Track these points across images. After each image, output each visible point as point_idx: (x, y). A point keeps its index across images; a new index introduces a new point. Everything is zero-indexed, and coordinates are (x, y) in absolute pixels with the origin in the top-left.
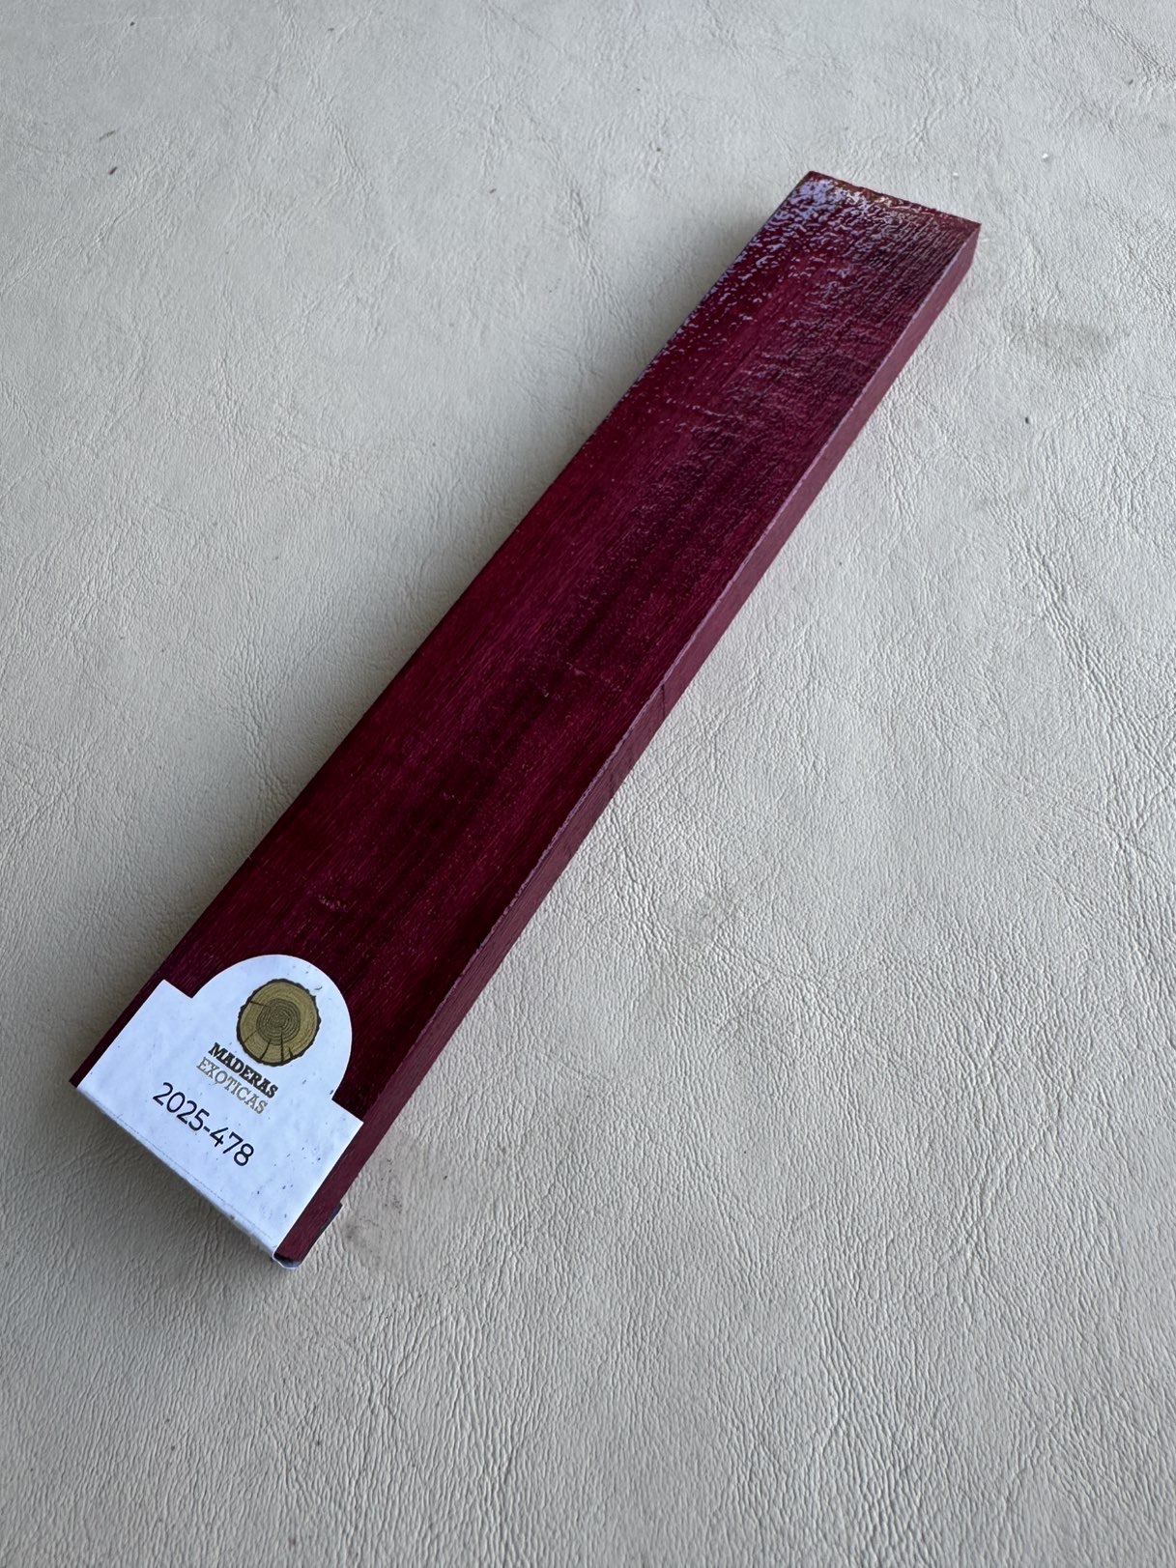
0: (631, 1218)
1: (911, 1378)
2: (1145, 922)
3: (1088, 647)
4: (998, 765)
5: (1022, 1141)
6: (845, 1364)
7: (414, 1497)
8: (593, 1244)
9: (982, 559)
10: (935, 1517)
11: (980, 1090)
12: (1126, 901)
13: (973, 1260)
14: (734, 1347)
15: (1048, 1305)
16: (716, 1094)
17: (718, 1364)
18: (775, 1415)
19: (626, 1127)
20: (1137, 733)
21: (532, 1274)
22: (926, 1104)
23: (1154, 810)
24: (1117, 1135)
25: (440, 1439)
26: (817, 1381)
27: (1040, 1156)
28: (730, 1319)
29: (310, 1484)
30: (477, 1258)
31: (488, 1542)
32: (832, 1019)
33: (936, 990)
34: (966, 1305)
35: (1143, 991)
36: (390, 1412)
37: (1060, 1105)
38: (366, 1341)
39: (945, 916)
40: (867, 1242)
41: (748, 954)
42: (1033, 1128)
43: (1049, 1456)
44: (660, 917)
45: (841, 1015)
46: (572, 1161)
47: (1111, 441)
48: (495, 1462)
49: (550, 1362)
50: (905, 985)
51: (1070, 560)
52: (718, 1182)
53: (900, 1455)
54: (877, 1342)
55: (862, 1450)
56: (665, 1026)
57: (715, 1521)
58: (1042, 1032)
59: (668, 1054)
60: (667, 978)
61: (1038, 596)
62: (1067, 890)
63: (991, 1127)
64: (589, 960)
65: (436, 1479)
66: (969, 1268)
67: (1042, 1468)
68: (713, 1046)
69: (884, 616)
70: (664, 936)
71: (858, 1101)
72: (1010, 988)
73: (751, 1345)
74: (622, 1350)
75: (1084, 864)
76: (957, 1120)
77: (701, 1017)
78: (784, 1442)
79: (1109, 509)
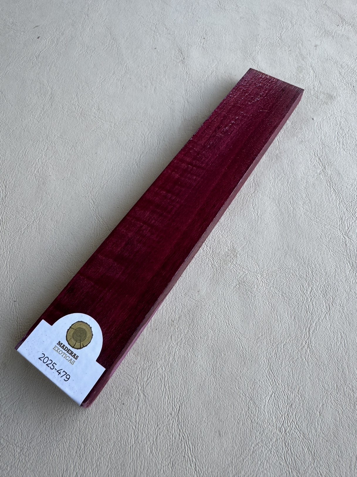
0: (211, 340)
1: (291, 381)
2: (351, 257)
3: (332, 182)
4: (309, 214)
5: (319, 316)
6: (273, 378)
7: (152, 418)
8: (200, 347)
9: (302, 157)
10: (300, 417)
11: (307, 303)
12: (345, 251)
13: (307, 349)
14: (242, 374)
15: (328, 360)
16: (233, 305)
17: (238, 379)
18: (254, 392)
19: (208, 314)
20: (347, 206)
21: (183, 356)
22: (293, 307)
23: (352, 227)
24: (345, 315)
25: (159, 402)
26: (265, 382)
27: (324, 320)
28: (240, 366)
29: (121, 415)
30: (167, 352)
31: (174, 430)
32: (265, 284)
33: (294, 276)
34: (306, 361)
35: (351, 276)
36: (144, 395)
37: (329, 307)
38: (136, 375)
39: (296, 255)
40: (278, 345)
41: (241, 266)
42: (322, 313)
43: (330, 400)
44: (215, 256)
45: (268, 283)
46: (193, 324)
47: (337, 125)
48: (175, 407)
49: (190, 380)
50: (285, 274)
51: (326, 158)
52: (235, 329)
53: (289, 401)
54: (282, 372)
55: (279, 401)
56: (218, 286)
57: (239, 421)
58: (324, 287)
59: (219, 294)
60: (218, 273)
61: (318, 168)
62: (329, 248)
63: (311, 313)
64: (195, 268)
65: (158, 413)
66: (306, 351)
67: (328, 404)
68: (232, 292)
69: (275, 173)
70: (217, 261)
71: (274, 306)
72: (314, 275)
73: (247, 373)
74: (210, 376)
75: (333, 241)
76: (301, 311)
77: (228, 284)
78: (257, 399)
79: (337, 144)
